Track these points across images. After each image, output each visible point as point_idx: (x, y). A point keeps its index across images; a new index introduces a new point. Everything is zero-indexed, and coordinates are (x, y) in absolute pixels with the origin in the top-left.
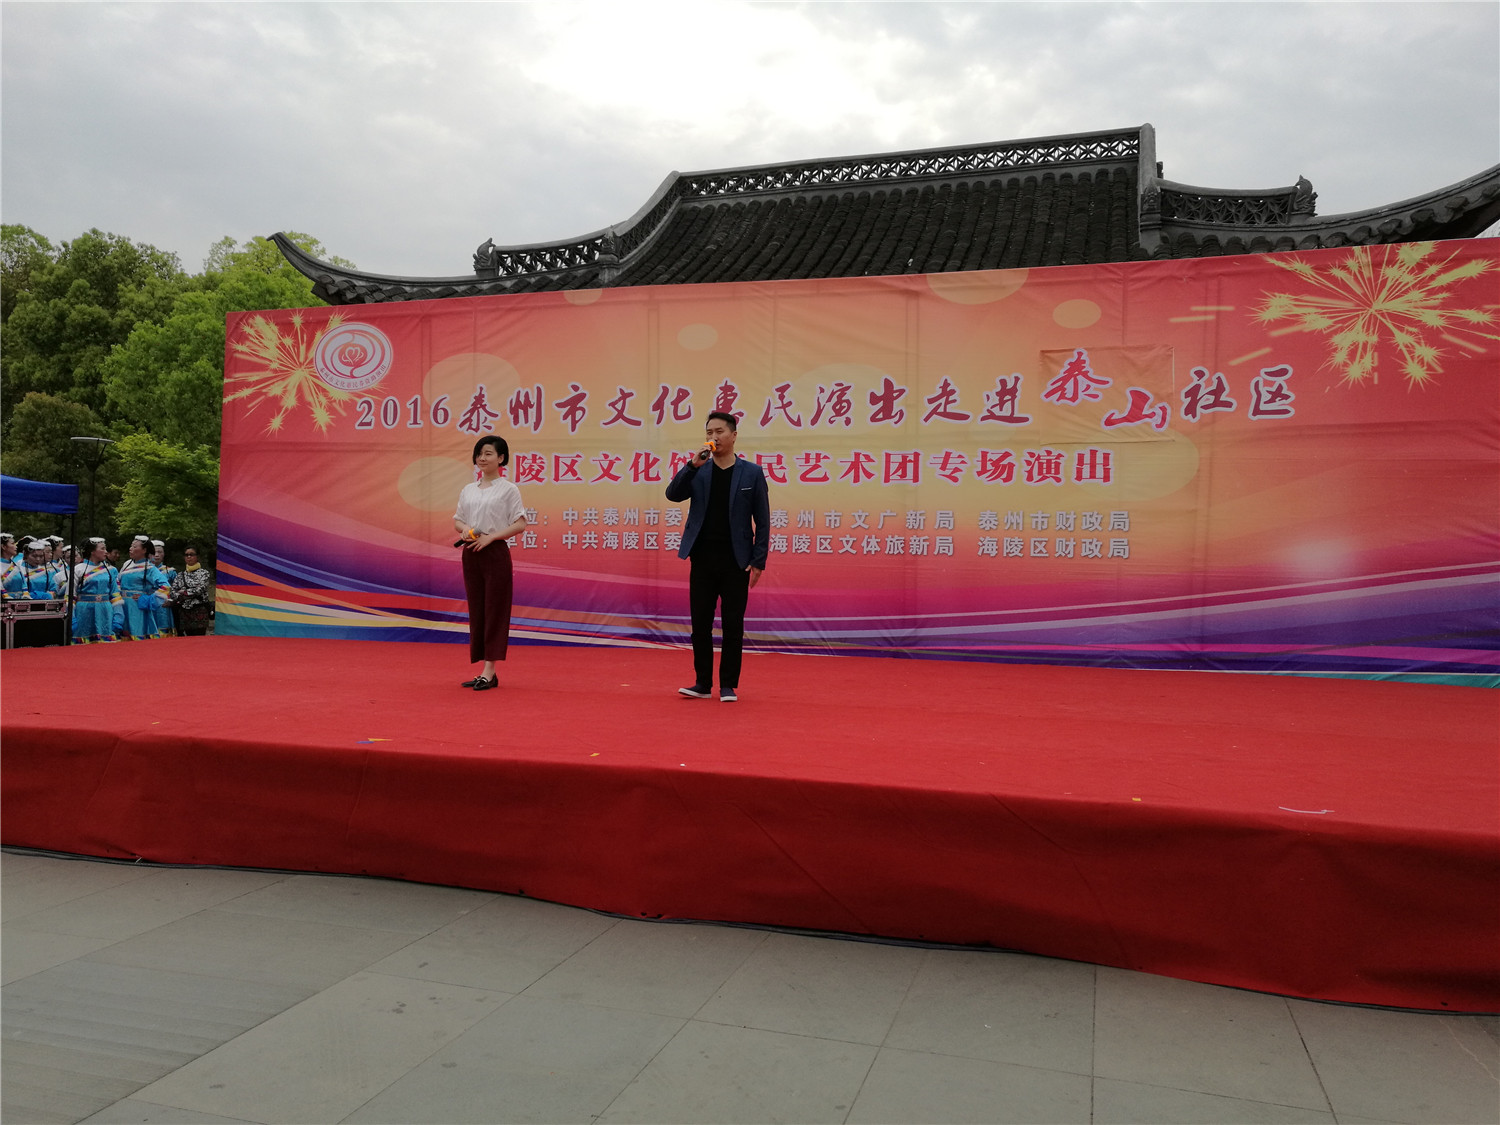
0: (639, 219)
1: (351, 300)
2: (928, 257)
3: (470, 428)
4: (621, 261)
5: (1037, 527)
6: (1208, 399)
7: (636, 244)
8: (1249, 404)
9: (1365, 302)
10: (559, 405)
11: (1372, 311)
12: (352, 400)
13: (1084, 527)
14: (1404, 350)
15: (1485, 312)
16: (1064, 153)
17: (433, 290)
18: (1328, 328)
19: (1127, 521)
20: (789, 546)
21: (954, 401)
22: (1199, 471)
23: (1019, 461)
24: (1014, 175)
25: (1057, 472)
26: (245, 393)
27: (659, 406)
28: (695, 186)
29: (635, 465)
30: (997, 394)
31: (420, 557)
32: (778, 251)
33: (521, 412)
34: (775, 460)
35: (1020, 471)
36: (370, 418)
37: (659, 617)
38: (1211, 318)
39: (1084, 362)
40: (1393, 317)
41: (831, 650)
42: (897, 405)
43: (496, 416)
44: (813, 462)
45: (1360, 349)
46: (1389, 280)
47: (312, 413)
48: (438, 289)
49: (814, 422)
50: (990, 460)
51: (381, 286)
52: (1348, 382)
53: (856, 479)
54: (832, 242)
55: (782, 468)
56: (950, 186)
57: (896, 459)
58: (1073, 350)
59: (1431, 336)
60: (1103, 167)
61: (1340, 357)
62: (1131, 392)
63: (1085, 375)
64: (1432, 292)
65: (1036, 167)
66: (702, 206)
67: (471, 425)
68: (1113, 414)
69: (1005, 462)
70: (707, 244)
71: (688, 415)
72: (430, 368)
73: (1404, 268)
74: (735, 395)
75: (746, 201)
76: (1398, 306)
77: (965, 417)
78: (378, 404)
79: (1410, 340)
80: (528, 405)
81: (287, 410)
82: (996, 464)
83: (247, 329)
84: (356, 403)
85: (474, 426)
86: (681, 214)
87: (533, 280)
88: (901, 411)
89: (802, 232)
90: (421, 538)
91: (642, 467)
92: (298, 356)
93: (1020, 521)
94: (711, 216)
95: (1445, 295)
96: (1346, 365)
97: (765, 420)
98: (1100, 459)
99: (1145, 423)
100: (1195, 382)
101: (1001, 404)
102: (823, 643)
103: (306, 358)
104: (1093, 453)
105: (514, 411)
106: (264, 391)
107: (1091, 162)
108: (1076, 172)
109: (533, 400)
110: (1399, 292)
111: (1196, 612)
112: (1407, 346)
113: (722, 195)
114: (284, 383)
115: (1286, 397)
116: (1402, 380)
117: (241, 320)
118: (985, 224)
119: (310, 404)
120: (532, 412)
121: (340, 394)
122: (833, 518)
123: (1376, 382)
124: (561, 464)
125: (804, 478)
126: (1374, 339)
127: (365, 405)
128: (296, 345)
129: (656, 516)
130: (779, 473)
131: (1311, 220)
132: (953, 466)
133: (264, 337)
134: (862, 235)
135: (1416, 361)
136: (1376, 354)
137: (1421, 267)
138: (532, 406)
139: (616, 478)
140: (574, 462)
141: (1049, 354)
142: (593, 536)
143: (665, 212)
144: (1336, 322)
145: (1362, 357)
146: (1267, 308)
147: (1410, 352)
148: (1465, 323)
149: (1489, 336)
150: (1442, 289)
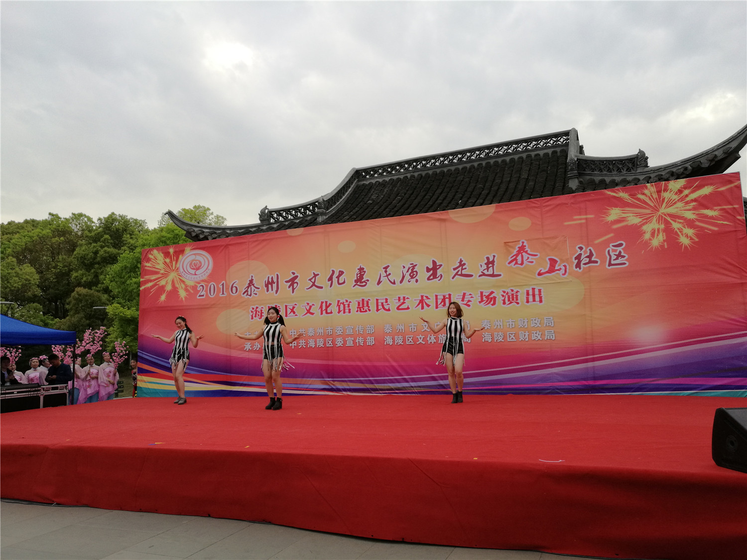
0: (336, 191)
1: (202, 238)
2: (468, 199)
3: (247, 295)
4: (327, 212)
5: (509, 327)
6: (586, 260)
7: (335, 203)
8: (606, 262)
9: (656, 209)
10: (287, 282)
11: (659, 213)
12: (195, 285)
13: (532, 325)
14: (678, 231)
15: (715, 210)
16: (535, 145)
17: (240, 231)
18: (640, 222)
19: (552, 321)
20: (394, 341)
21: (466, 268)
22: (585, 295)
23: (498, 294)
24: (512, 157)
25: (517, 299)
26: (150, 285)
27: (330, 279)
28: (364, 174)
29: (321, 307)
30: (486, 264)
31: (227, 356)
32: (400, 201)
33: (270, 286)
34: (384, 301)
35: (499, 300)
36: (204, 293)
37: (335, 379)
38: (583, 221)
39: (525, 246)
40: (670, 215)
41: (416, 392)
42: (439, 272)
43: (259, 288)
44: (402, 301)
45: (656, 232)
46: (666, 198)
47: (178, 292)
48: (242, 230)
49: (401, 282)
50: (485, 295)
51: (216, 231)
52: (652, 248)
53: (423, 308)
54: (425, 195)
55: (388, 304)
56: (482, 164)
57: (440, 298)
58: (519, 241)
59: (690, 223)
60: (554, 149)
61: (647, 236)
62: (550, 259)
63: (526, 252)
64: (687, 203)
65: (522, 152)
66: (367, 183)
67: (248, 293)
68: (541, 270)
69: (492, 296)
70: (368, 201)
71: (344, 282)
72: (229, 268)
73: (672, 192)
74: (365, 272)
75: (387, 179)
76: (671, 210)
77: (471, 276)
78: (207, 286)
79: (680, 226)
80: (273, 282)
81: (167, 291)
82: (487, 297)
83: (150, 256)
84: (197, 286)
85: (249, 294)
86: (357, 187)
87: (287, 223)
88: (441, 275)
89: (411, 192)
90: (226, 347)
91: (324, 308)
92: (172, 266)
93: (501, 324)
94: (371, 187)
95: (694, 204)
96: (650, 239)
97: (379, 283)
98: (537, 292)
99: (558, 273)
100: (579, 252)
101: (488, 268)
102: (412, 389)
103: (176, 267)
104: (533, 289)
105: (267, 286)
106: (158, 283)
107: (549, 147)
108: (541, 153)
109: (275, 280)
110: (671, 203)
111: (590, 364)
112: (679, 229)
113: (376, 177)
114: (166, 280)
115: (624, 257)
116: (679, 245)
117: (148, 252)
118: (497, 181)
119: (177, 288)
120: (275, 286)
121: (190, 283)
122: (413, 327)
123: (666, 247)
124: (288, 309)
125: (398, 308)
126: (662, 226)
127: (201, 287)
128: (171, 262)
129: (331, 330)
130: (387, 307)
131: (646, 169)
132: (467, 299)
133: (157, 259)
134: (439, 191)
135: (684, 236)
136: (664, 234)
137: (680, 191)
138: (274, 283)
139: (312, 314)
140: (294, 307)
141: (509, 244)
142: (304, 342)
143: (350, 187)
144: (643, 220)
145: (658, 235)
146: (610, 215)
147: (681, 232)
148: (706, 216)
149: (719, 222)
150: (692, 201)
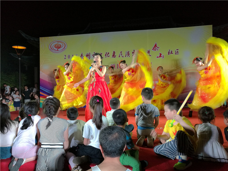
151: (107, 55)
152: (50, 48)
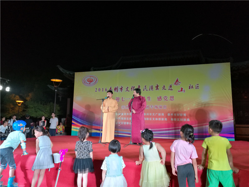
151: (133, 89)
152: (83, 82)
